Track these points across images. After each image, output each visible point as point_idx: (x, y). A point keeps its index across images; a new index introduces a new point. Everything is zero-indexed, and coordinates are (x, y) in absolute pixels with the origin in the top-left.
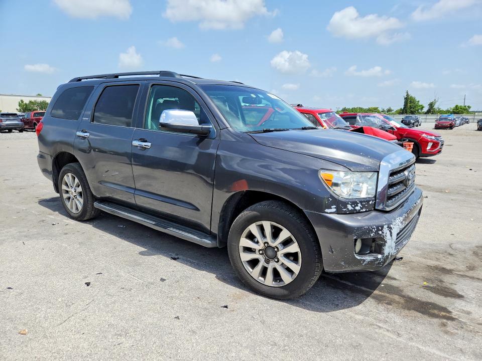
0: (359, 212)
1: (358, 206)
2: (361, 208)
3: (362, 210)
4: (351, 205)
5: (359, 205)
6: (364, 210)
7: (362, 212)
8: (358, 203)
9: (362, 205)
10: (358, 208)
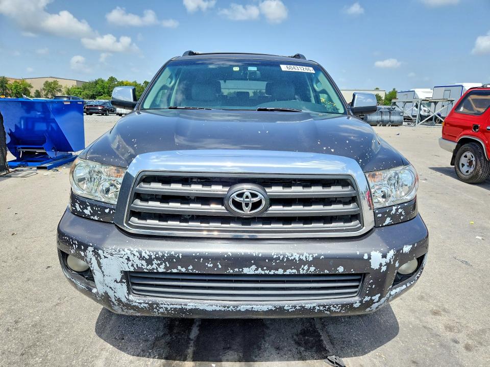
0: (87, 218)
1: (87, 209)
2: (92, 214)
3: (92, 217)
4: (80, 205)
5: (89, 208)
6: (96, 218)
7: (92, 219)
8: (88, 206)
9: (92, 208)
10: (87, 212)
